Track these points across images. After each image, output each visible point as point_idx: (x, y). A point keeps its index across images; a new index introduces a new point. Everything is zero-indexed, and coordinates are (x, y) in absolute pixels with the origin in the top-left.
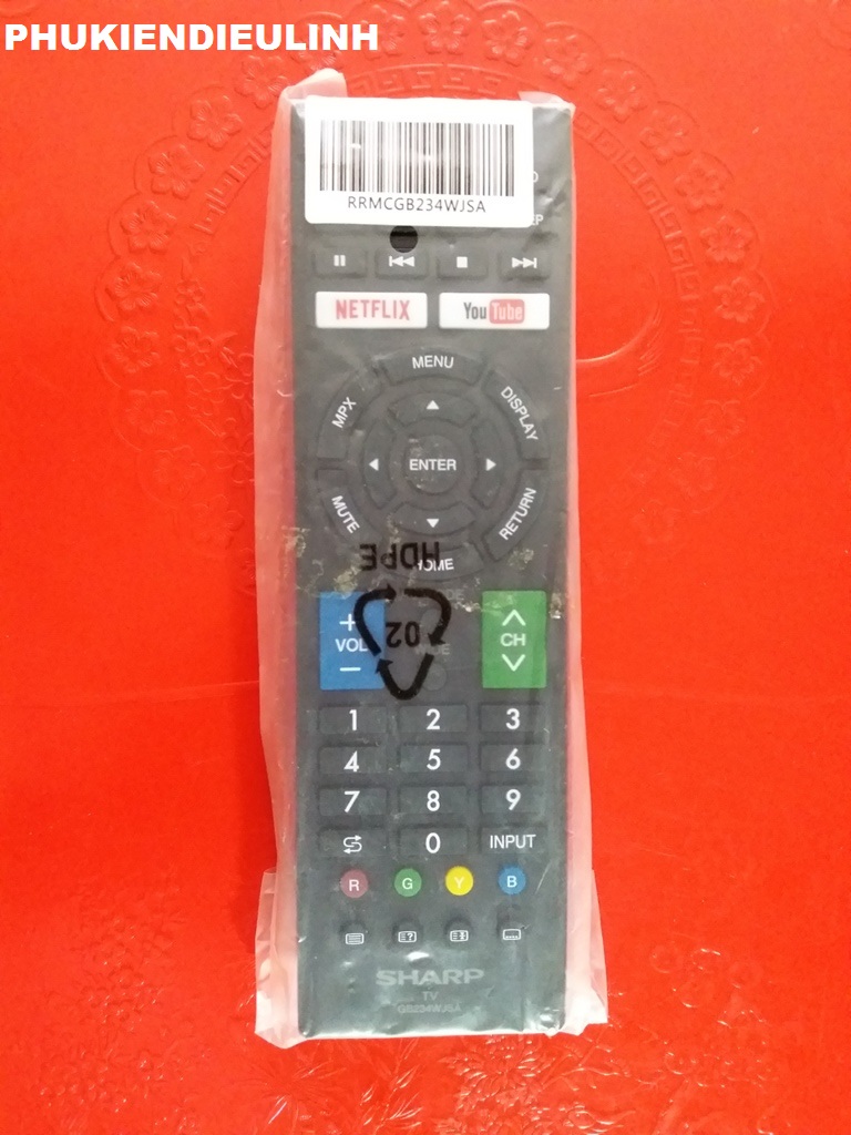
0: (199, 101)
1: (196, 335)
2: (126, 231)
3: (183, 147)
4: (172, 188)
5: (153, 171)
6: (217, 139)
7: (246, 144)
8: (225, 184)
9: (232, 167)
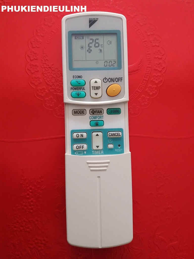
0: (46, 17)
2: (32, 44)
3: (43, 26)
4: (41, 35)
5: (37, 32)
6: (50, 25)
7: (56, 26)
8: (52, 34)
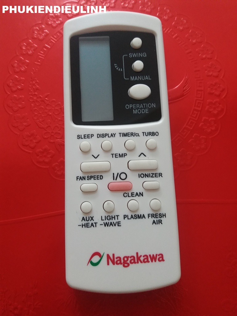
0: (35, 28)
1: (36, 95)
2: (13, 67)
3: (30, 41)
4: (27, 53)
5: (22, 49)
6: (41, 38)
7: (50, 38)
8: (44, 50)
9: (46, 45)
